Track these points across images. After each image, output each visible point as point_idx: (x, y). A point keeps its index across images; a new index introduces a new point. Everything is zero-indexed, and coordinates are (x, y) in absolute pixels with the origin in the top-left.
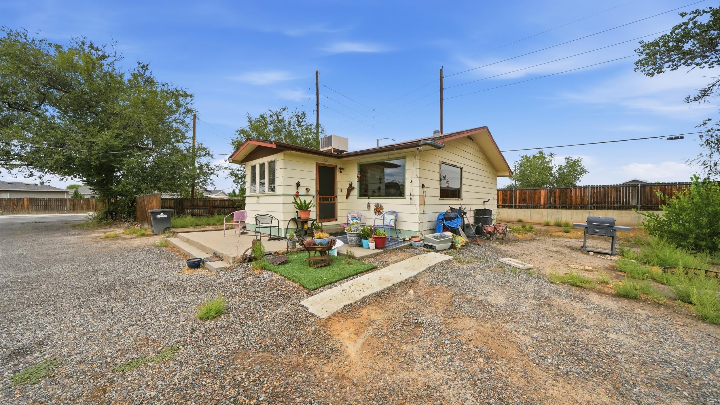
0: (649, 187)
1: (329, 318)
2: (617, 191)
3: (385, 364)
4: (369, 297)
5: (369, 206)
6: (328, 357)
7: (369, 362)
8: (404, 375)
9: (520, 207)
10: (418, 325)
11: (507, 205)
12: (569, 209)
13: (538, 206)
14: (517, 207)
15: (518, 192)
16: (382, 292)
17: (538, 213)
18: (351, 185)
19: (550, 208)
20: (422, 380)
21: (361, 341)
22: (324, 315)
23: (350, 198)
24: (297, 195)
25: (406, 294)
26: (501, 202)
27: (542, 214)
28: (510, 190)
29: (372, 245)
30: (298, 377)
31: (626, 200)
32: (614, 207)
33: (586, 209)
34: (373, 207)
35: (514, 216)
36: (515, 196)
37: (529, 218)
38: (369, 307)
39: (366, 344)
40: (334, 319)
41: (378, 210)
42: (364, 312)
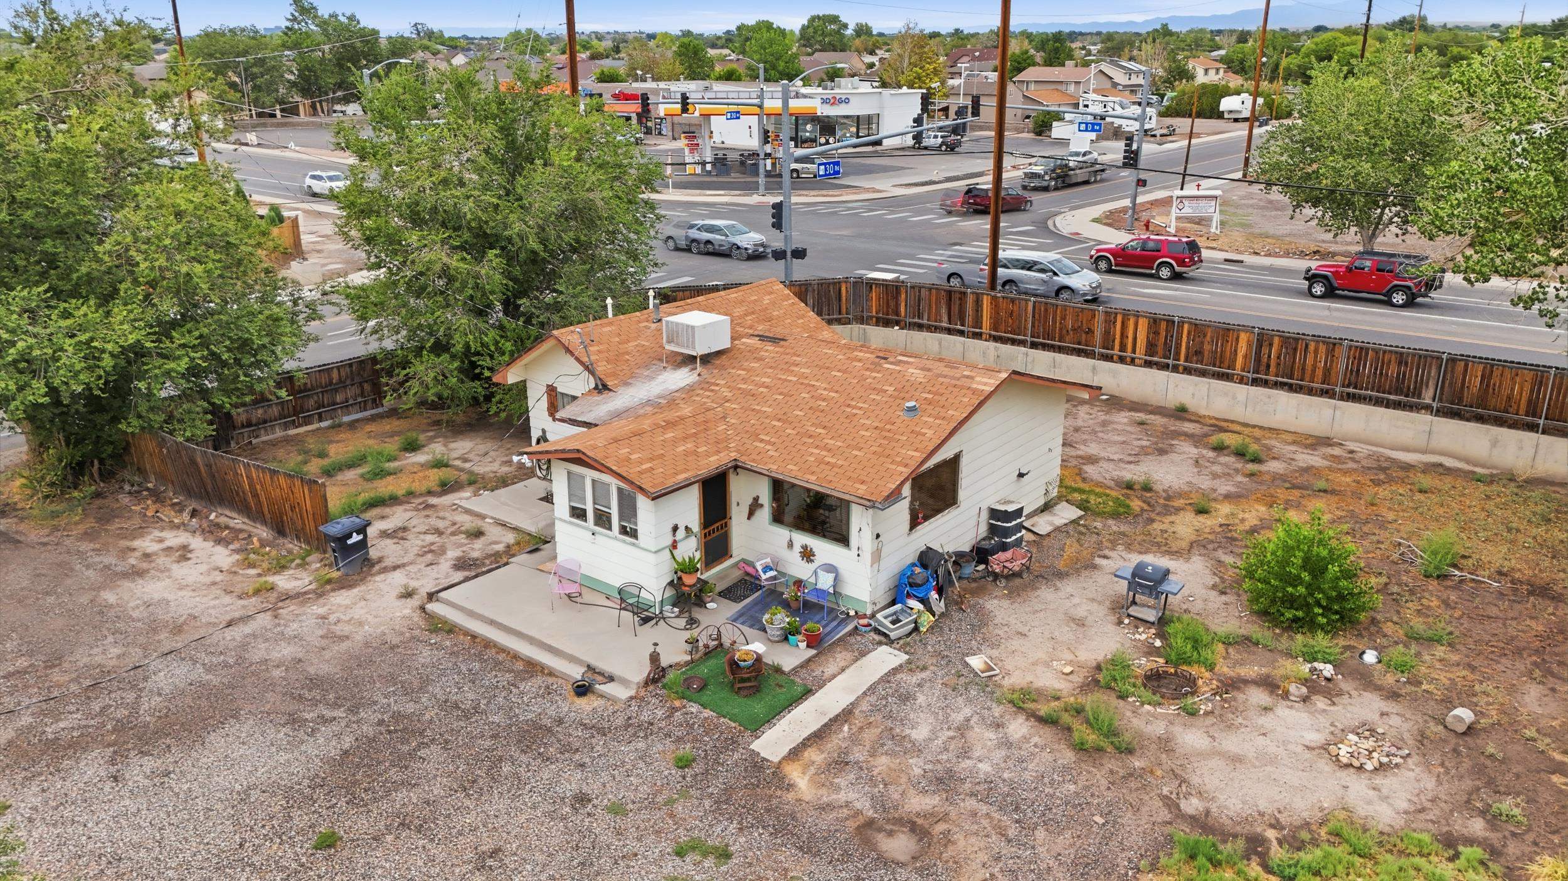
0: (1463, 363)
1: (780, 762)
2: (1400, 363)
3: (824, 791)
4: (808, 739)
5: (790, 545)
6: (788, 790)
7: (814, 791)
8: (835, 797)
9: (1188, 371)
10: (847, 763)
11: (1155, 359)
12: (1296, 392)
13: (1228, 374)
14: (1181, 369)
15: (1186, 326)
16: (819, 730)
17: (1226, 394)
18: (756, 499)
19: (1255, 382)
20: (844, 799)
21: (807, 778)
22: (776, 760)
23: (754, 519)
24: (674, 545)
25: (841, 730)
26: (1143, 351)
27: (1234, 398)
28: (1168, 321)
29: (803, 645)
30: (774, 801)
31: (1415, 388)
32: (1388, 400)
33: (1330, 398)
34: (797, 548)
35: (1170, 395)
36: (1177, 339)
37: (1204, 403)
38: (809, 749)
39: (811, 780)
40: (784, 764)
41: (807, 555)
42: (806, 754)
